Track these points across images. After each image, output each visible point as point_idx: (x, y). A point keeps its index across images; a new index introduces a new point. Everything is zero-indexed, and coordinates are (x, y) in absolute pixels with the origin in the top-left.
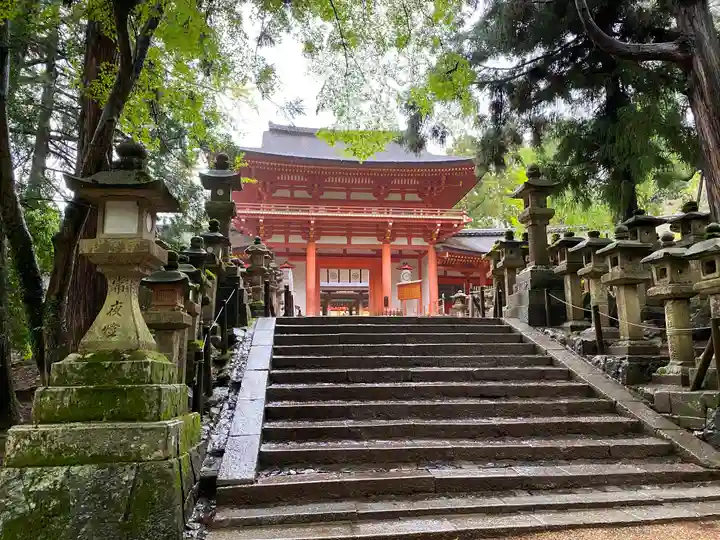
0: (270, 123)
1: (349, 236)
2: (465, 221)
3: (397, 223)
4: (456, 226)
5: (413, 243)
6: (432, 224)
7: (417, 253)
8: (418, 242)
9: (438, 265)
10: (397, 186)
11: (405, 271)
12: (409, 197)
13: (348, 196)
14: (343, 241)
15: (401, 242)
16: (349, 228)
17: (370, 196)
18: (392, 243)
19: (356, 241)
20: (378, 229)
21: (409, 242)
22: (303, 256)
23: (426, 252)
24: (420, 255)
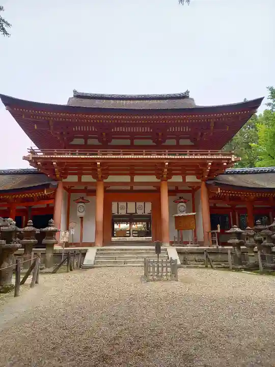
0: (75, 92)
1: (132, 175)
2: (233, 160)
3: (172, 163)
4: (225, 164)
5: (187, 180)
6: (204, 163)
7: (191, 189)
8: (191, 179)
9: (210, 199)
10: (173, 133)
11: (181, 204)
12: (183, 142)
13: (132, 143)
14: (127, 179)
15: (177, 179)
16: (132, 169)
17: (150, 142)
18: (169, 180)
19: (137, 179)
20: (156, 168)
21: (184, 179)
22: (93, 193)
23: (199, 187)
24: (193, 190)
